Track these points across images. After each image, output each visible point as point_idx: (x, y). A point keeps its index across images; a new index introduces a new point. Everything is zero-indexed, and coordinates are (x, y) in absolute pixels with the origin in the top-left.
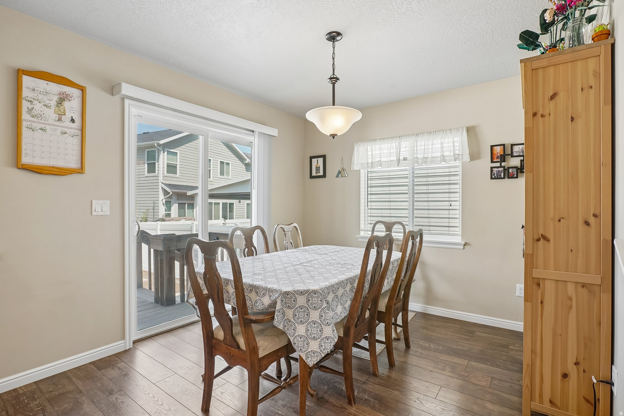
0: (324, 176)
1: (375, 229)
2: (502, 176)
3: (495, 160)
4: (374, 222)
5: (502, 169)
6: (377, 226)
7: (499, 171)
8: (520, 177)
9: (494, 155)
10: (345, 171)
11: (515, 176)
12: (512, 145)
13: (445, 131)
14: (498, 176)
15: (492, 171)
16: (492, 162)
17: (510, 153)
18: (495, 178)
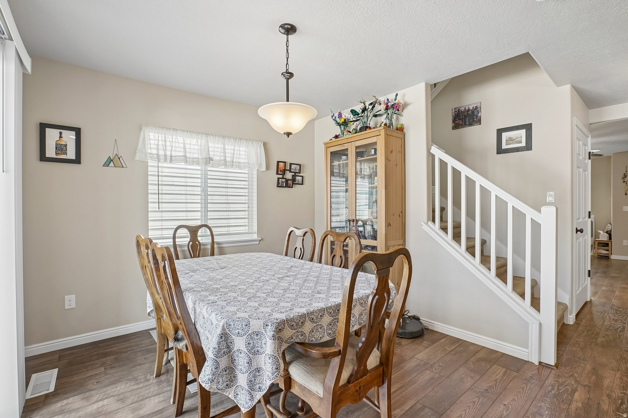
0: (77, 160)
1: (177, 235)
2: (284, 186)
3: (279, 173)
4: (175, 227)
5: (285, 180)
6: (179, 231)
7: (283, 181)
8: (294, 187)
9: (279, 169)
10: (121, 159)
11: (291, 186)
12: (291, 164)
13: (248, 141)
14: (282, 185)
15: (278, 180)
16: (277, 174)
17: (288, 169)
18: (280, 187)
